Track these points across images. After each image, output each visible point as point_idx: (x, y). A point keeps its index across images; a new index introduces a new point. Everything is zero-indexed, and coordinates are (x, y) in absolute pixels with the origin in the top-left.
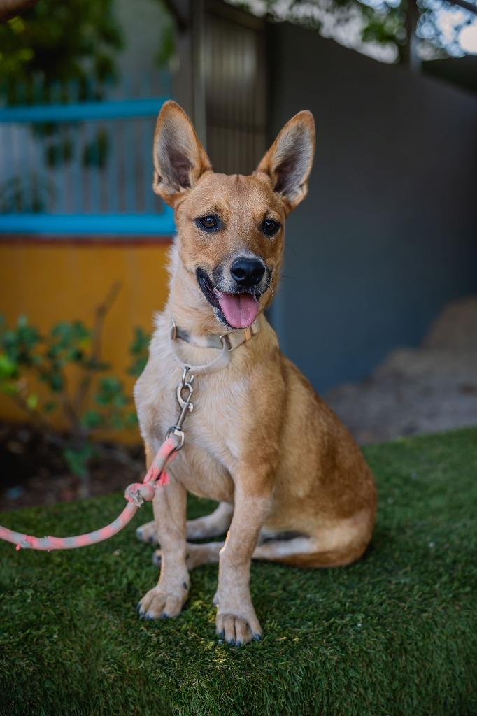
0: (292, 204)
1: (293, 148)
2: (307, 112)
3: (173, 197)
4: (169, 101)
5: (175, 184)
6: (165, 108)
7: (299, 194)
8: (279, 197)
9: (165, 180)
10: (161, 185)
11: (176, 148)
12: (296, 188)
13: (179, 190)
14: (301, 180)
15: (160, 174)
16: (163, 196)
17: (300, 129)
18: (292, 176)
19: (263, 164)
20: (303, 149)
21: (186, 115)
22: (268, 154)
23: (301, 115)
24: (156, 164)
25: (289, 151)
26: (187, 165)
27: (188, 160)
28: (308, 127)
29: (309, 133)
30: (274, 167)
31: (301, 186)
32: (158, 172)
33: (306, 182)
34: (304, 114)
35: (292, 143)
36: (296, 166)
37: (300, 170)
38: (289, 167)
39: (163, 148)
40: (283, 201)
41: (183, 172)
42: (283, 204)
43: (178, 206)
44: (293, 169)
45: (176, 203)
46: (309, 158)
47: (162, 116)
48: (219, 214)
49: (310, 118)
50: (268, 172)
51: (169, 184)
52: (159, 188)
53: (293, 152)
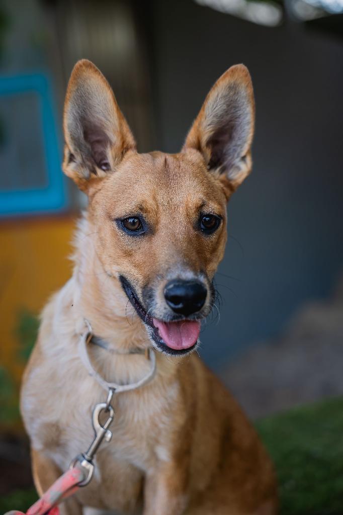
0: (233, 183)
1: (227, 112)
2: (241, 67)
3: (89, 181)
4: (84, 60)
5: (88, 163)
6: (78, 69)
7: (241, 170)
8: (216, 176)
9: (78, 159)
10: (73, 165)
11: (92, 119)
12: (237, 161)
13: (95, 172)
14: (241, 151)
15: (73, 151)
16: (76, 180)
17: (233, 88)
18: (231, 146)
19: (191, 137)
20: (239, 113)
21: (104, 78)
22: (196, 123)
23: (232, 71)
24: (68, 138)
25: (222, 116)
26: (104, 141)
27: (105, 135)
28: (243, 85)
29: (245, 92)
30: (205, 138)
31: (243, 158)
32: (70, 148)
33: (248, 152)
34: (236, 69)
35: (225, 107)
36: (234, 134)
37: (239, 139)
38: (226, 137)
39: (75, 119)
40: (222, 182)
41: (99, 148)
42: (222, 185)
43: (94, 195)
44: (231, 138)
45: (92, 190)
46: (249, 123)
47: (75, 79)
48: (144, 215)
49: (244, 73)
50: (198, 147)
51: (83, 165)
52: (70, 170)
53: (228, 118)
